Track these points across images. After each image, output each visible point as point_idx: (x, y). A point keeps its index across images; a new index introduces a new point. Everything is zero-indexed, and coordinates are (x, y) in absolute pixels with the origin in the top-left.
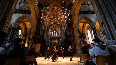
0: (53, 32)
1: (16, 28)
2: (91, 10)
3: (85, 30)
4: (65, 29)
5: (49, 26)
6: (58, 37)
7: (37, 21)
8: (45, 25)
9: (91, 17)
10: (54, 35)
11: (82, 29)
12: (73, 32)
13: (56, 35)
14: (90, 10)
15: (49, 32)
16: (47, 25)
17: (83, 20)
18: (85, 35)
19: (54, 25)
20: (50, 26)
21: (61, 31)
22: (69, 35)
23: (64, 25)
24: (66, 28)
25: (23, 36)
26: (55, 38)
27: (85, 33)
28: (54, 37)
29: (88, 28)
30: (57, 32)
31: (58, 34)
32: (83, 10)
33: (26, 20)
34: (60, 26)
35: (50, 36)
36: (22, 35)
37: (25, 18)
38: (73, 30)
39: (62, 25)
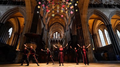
0: (54, 34)
1: (4, 23)
2: (104, 3)
3: (96, 29)
4: (70, 29)
5: (49, 25)
6: (60, 40)
7: (33, 14)
8: (45, 23)
9: (104, 11)
10: (55, 37)
11: (91, 28)
12: (81, 29)
13: (58, 37)
14: (102, 3)
15: (49, 33)
16: (47, 23)
17: (94, 16)
18: (96, 35)
19: (56, 25)
20: (51, 26)
21: (65, 32)
22: (74, 35)
23: (69, 24)
24: (71, 26)
25: (15, 35)
26: (57, 40)
27: (96, 32)
28: (55, 40)
29: (99, 27)
30: (59, 34)
31: (61, 36)
32: (93, 2)
33: (19, 14)
34: (63, 26)
35: (51, 39)
36: (13, 35)
37: (18, 11)
38: (82, 27)
39: (66, 24)
